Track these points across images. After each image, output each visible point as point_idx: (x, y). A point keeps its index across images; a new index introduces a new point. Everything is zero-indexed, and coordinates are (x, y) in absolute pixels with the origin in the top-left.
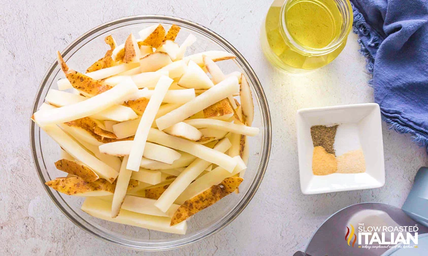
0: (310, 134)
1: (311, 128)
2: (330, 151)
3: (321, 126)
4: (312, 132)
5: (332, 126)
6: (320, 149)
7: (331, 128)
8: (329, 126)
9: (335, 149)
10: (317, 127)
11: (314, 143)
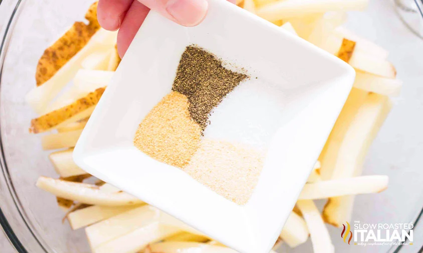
0: (179, 58)
1: (188, 48)
2: (199, 116)
3: (212, 57)
4: (184, 56)
5: (234, 70)
6: (182, 101)
7: (231, 74)
8: (228, 67)
9: (210, 118)
10: (202, 53)
11: (176, 82)
